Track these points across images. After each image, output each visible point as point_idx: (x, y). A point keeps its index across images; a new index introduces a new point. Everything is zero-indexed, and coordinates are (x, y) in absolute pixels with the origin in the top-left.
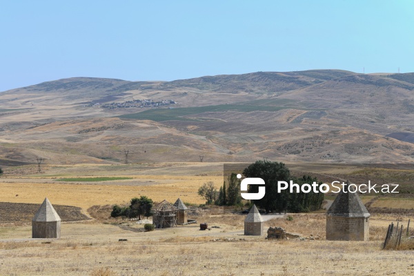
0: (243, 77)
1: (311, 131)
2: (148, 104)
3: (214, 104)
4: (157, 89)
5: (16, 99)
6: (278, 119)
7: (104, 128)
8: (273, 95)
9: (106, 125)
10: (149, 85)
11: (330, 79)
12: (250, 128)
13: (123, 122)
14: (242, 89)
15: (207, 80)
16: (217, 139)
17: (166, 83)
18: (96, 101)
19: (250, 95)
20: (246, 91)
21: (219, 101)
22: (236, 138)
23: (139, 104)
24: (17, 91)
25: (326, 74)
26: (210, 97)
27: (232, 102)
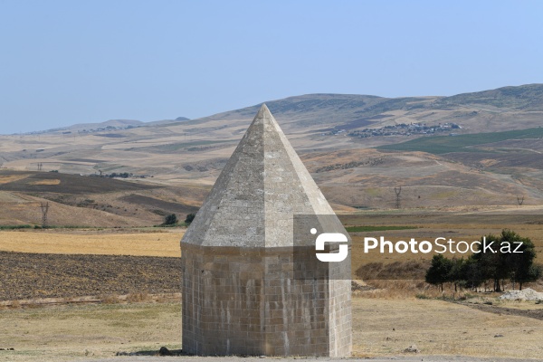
2: (419, 129)
3: (520, 128)
4: (432, 107)
5: (226, 126)
7: (353, 164)
9: (357, 160)
10: (418, 102)
13: (383, 154)
15: (508, 92)
16: (530, 179)
17: (445, 99)
18: (340, 128)
21: (529, 123)
23: (404, 130)
24: (227, 115)
26: (512, 117)
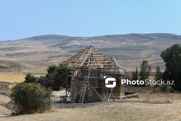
0: (124, 36)
1: (158, 60)
2: (81, 46)
3: (111, 47)
4: (85, 40)
5: (22, 43)
6: (141, 54)
7: (60, 56)
8: (139, 44)
9: (61, 55)
10: (81, 39)
11: (165, 37)
12: (128, 58)
13: (69, 53)
14: (124, 41)
15: (108, 37)
17: (89, 38)
18: (57, 45)
19: (128, 44)
20: (126, 42)
21: (114, 46)
22: (121, 62)
23: (77, 46)
24: (22, 40)
25: (163, 35)
26: (109, 44)
27: (119, 47)
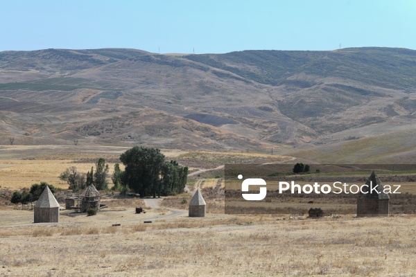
0: (33, 54)
1: (110, 112)
3: (3, 82)
6: (73, 99)
8: (66, 74)
11: (125, 58)
12: (45, 108)
14: (33, 66)
16: (11, 119)
19: (42, 73)
20: (37, 69)
21: (9, 79)
22: (30, 118)
25: (121, 53)
27: (22, 81)
